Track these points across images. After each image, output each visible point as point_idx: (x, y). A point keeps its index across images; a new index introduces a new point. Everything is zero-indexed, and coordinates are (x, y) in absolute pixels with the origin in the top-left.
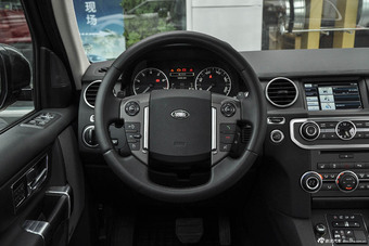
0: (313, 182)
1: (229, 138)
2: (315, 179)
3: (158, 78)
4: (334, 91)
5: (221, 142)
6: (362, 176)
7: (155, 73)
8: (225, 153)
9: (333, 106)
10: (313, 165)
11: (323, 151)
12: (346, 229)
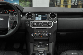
0: (34, 35)
1: (12, 25)
2: (34, 34)
3: (6, 12)
4: (42, 16)
5: (10, 25)
6: (44, 34)
7: (5, 11)
8: (11, 28)
9: (41, 19)
10: (34, 31)
11: (37, 28)
12: (41, 45)
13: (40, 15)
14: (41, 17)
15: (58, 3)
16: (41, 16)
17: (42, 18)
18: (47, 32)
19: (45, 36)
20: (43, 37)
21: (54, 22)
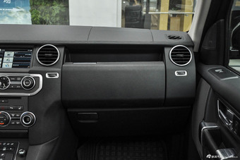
4: (15, 55)
6: (13, 115)
9: (11, 67)
12: (1, 152)
13: (9, 53)
14: (12, 59)
15: (151, 8)
16: (12, 54)
17: (14, 61)
18: (21, 110)
19: (15, 124)
20: (11, 124)
21: (49, 75)
